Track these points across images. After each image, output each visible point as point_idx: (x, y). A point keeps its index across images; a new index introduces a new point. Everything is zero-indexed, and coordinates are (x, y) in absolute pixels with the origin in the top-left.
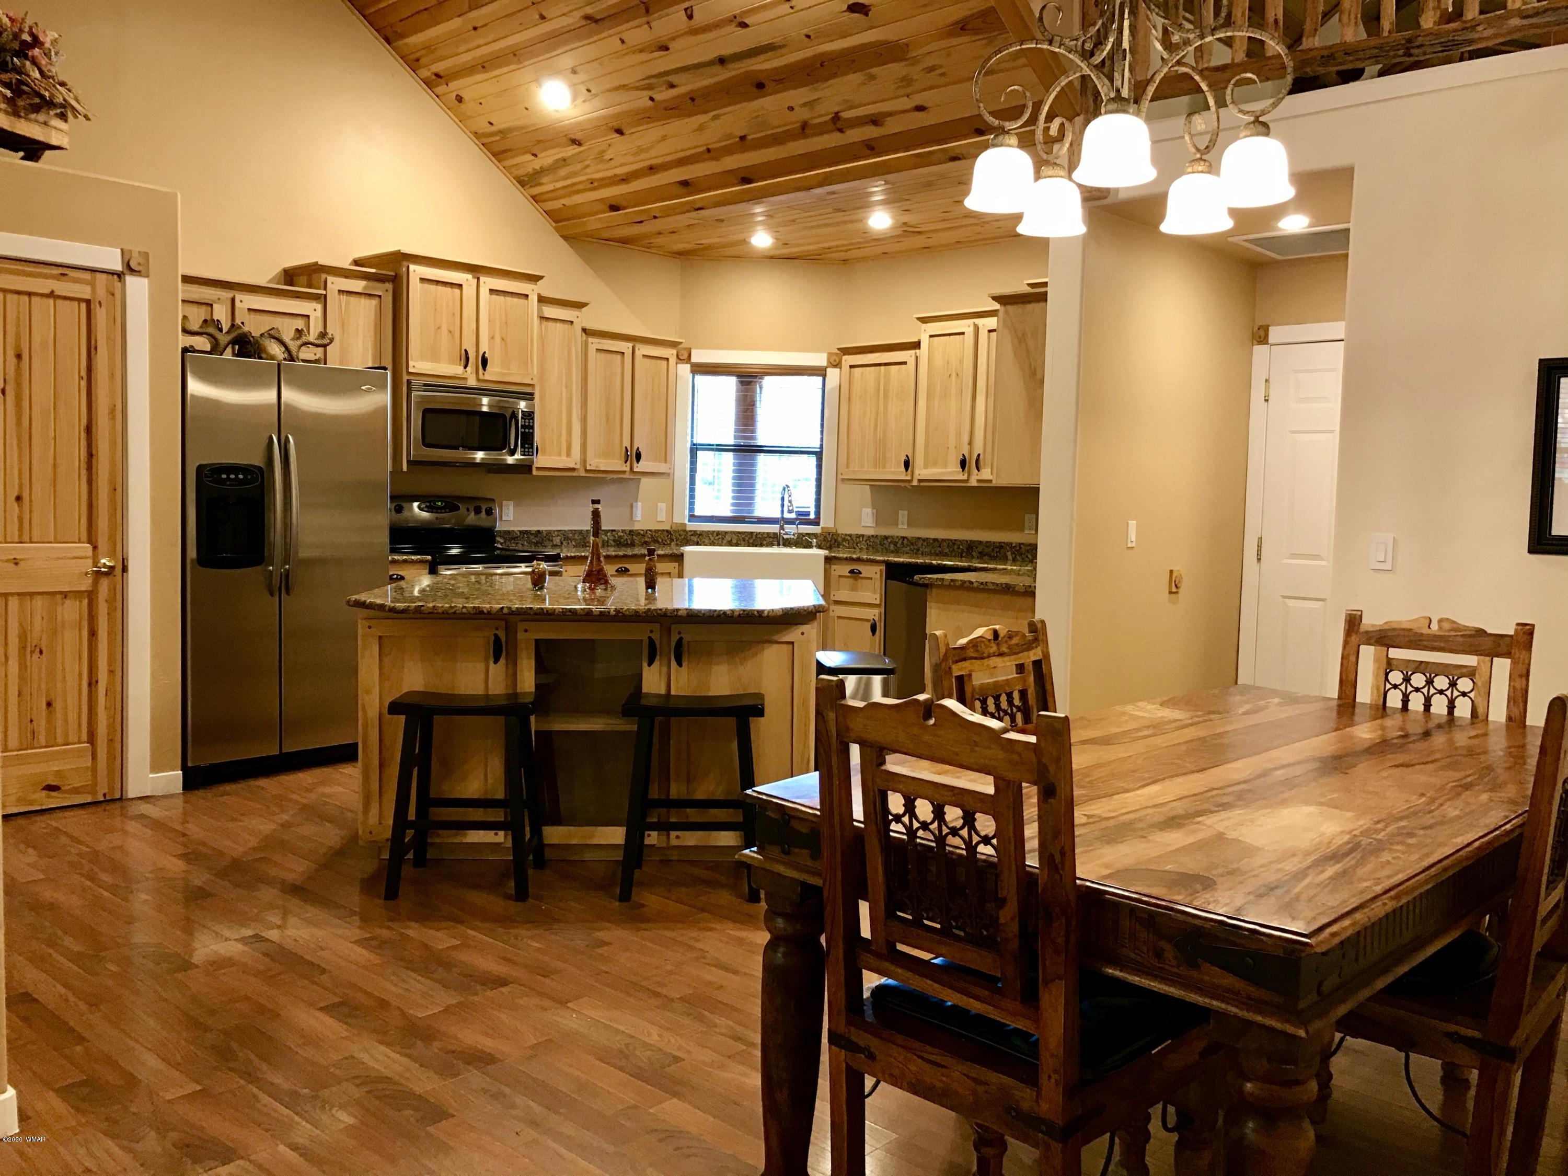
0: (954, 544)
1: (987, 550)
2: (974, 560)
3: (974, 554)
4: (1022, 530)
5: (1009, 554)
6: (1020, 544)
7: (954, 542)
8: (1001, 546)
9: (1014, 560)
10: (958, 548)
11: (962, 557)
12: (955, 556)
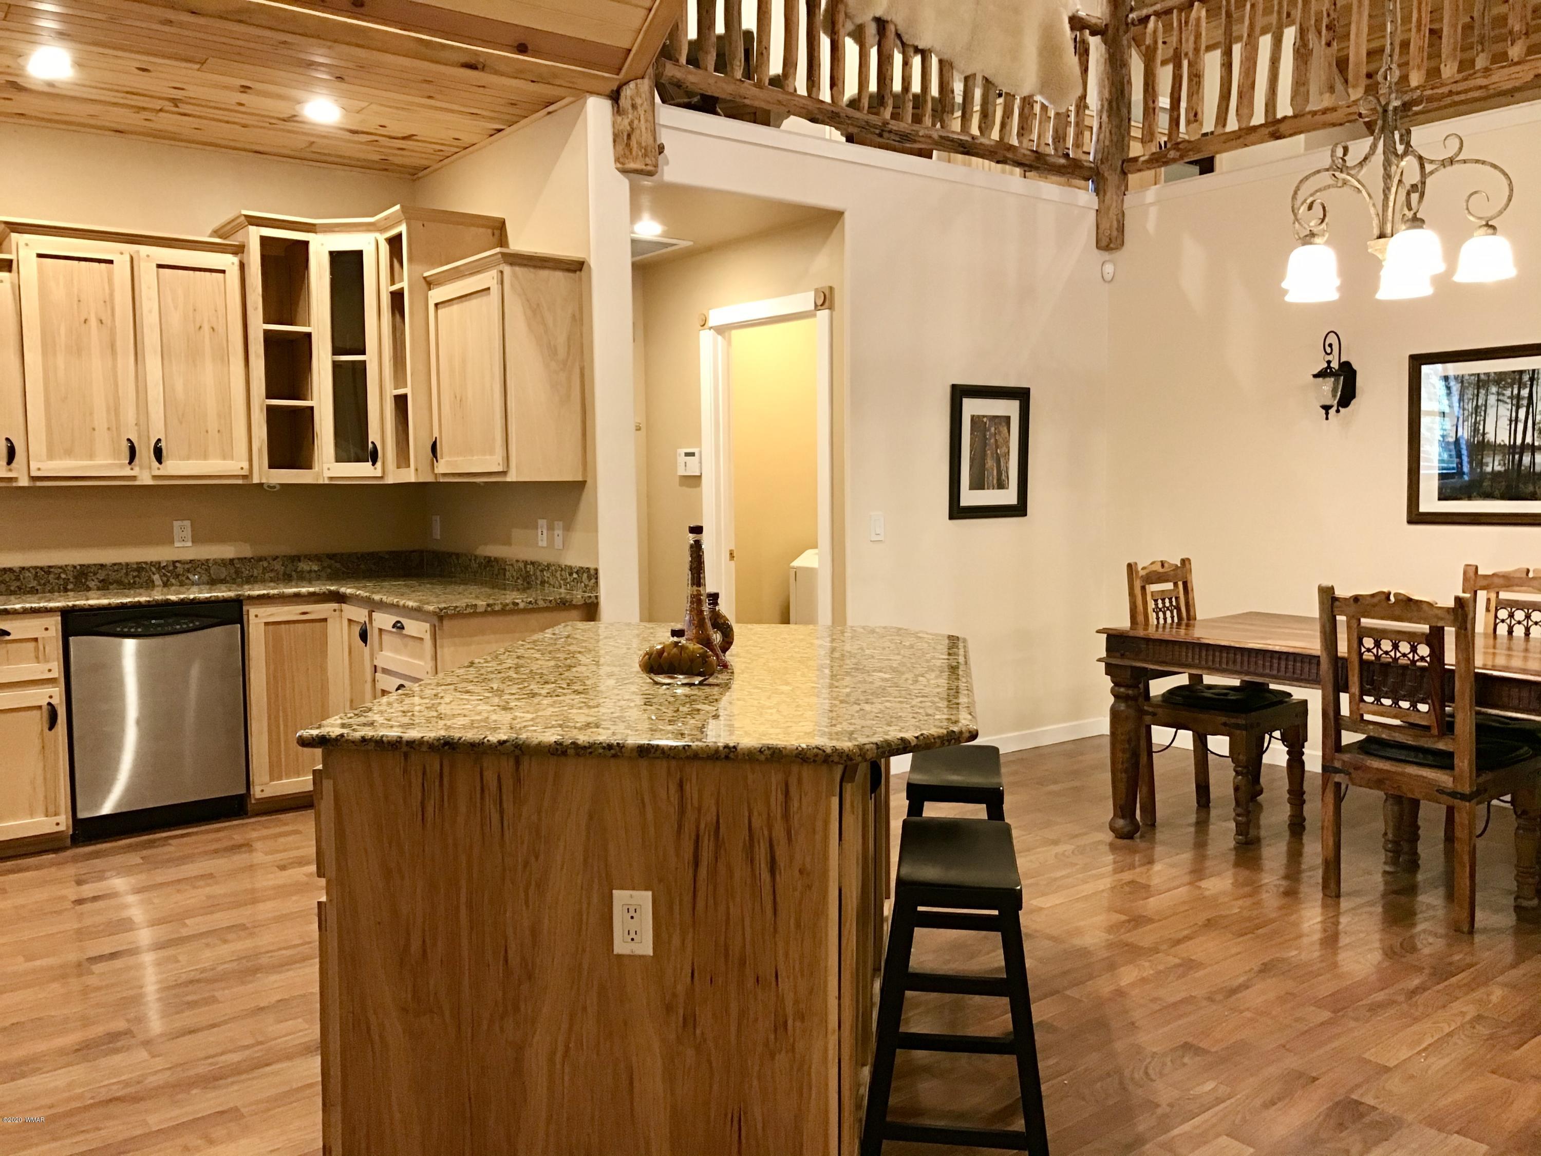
0: (49, 573)
1: (114, 576)
2: (90, 594)
3: (92, 584)
4: (172, 542)
5: (156, 577)
6: (174, 562)
7: (48, 570)
8: (140, 568)
9: (166, 584)
10: (59, 578)
11: (66, 590)
12: (52, 591)
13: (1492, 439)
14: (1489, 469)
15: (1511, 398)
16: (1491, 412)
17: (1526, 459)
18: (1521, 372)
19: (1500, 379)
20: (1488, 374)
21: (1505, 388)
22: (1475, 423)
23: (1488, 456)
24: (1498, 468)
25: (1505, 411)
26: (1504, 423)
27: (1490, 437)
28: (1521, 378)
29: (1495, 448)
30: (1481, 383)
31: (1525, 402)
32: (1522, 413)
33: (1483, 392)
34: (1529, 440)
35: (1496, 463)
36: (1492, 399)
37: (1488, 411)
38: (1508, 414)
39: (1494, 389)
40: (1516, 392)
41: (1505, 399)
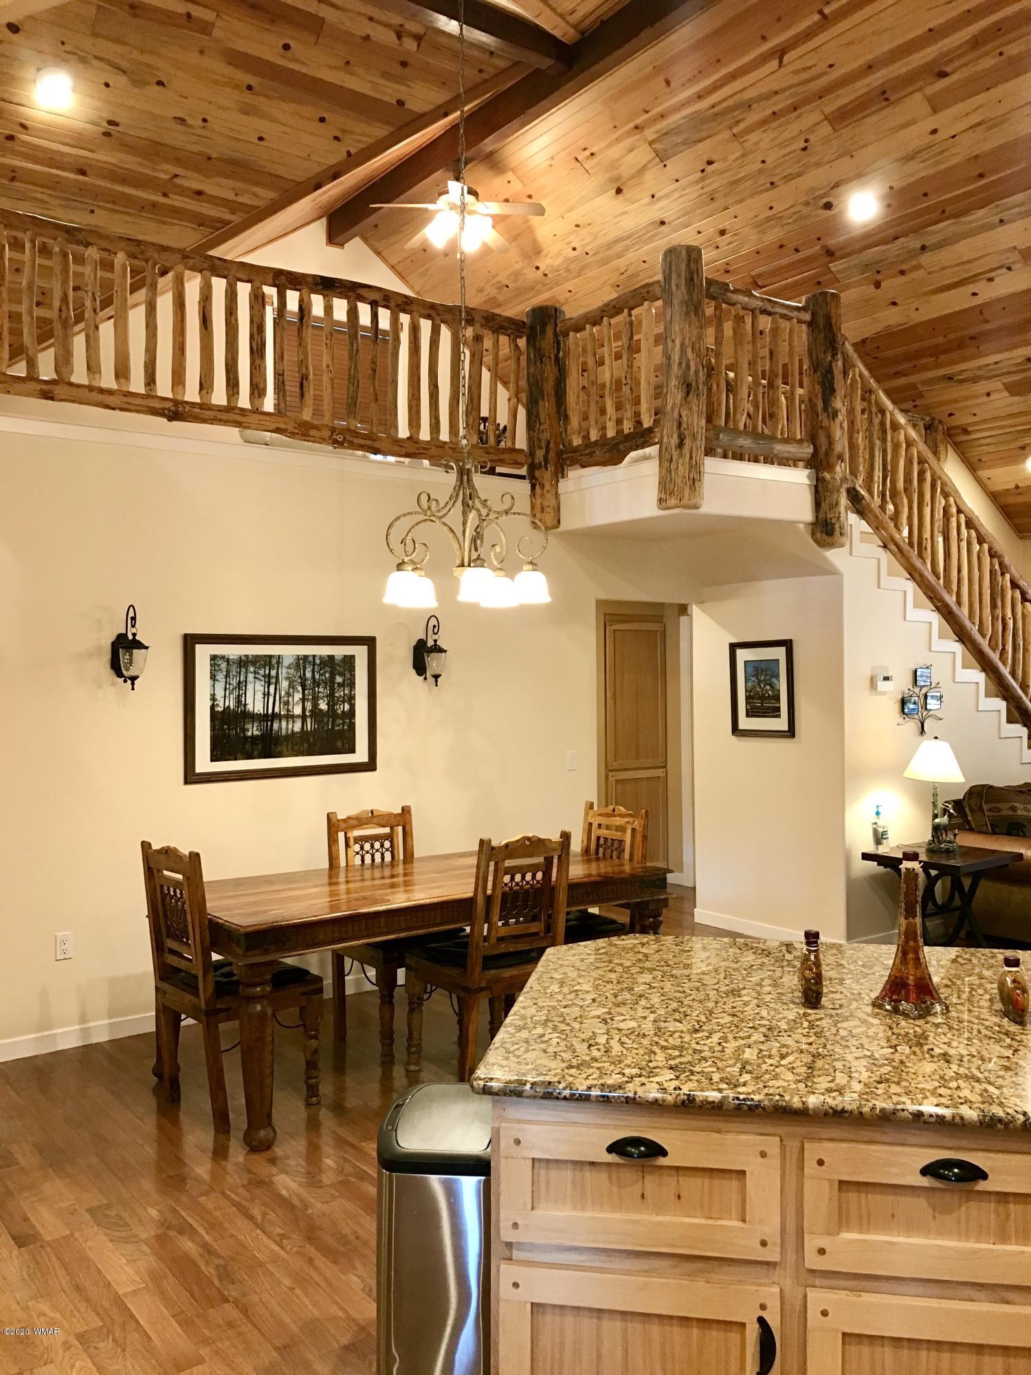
13: (251, 710)
14: (249, 734)
15: (264, 676)
16: (250, 687)
17: (276, 726)
18: (271, 657)
19: (256, 661)
20: (247, 656)
21: (259, 668)
22: (239, 695)
23: (249, 723)
24: (256, 733)
25: (260, 686)
26: (259, 696)
27: (250, 707)
28: (270, 662)
29: (253, 717)
30: (243, 663)
31: (274, 680)
32: (272, 688)
33: (243, 670)
34: (277, 710)
35: (255, 728)
36: (251, 676)
37: (248, 686)
38: (262, 689)
39: (252, 669)
40: (267, 672)
41: (260, 677)
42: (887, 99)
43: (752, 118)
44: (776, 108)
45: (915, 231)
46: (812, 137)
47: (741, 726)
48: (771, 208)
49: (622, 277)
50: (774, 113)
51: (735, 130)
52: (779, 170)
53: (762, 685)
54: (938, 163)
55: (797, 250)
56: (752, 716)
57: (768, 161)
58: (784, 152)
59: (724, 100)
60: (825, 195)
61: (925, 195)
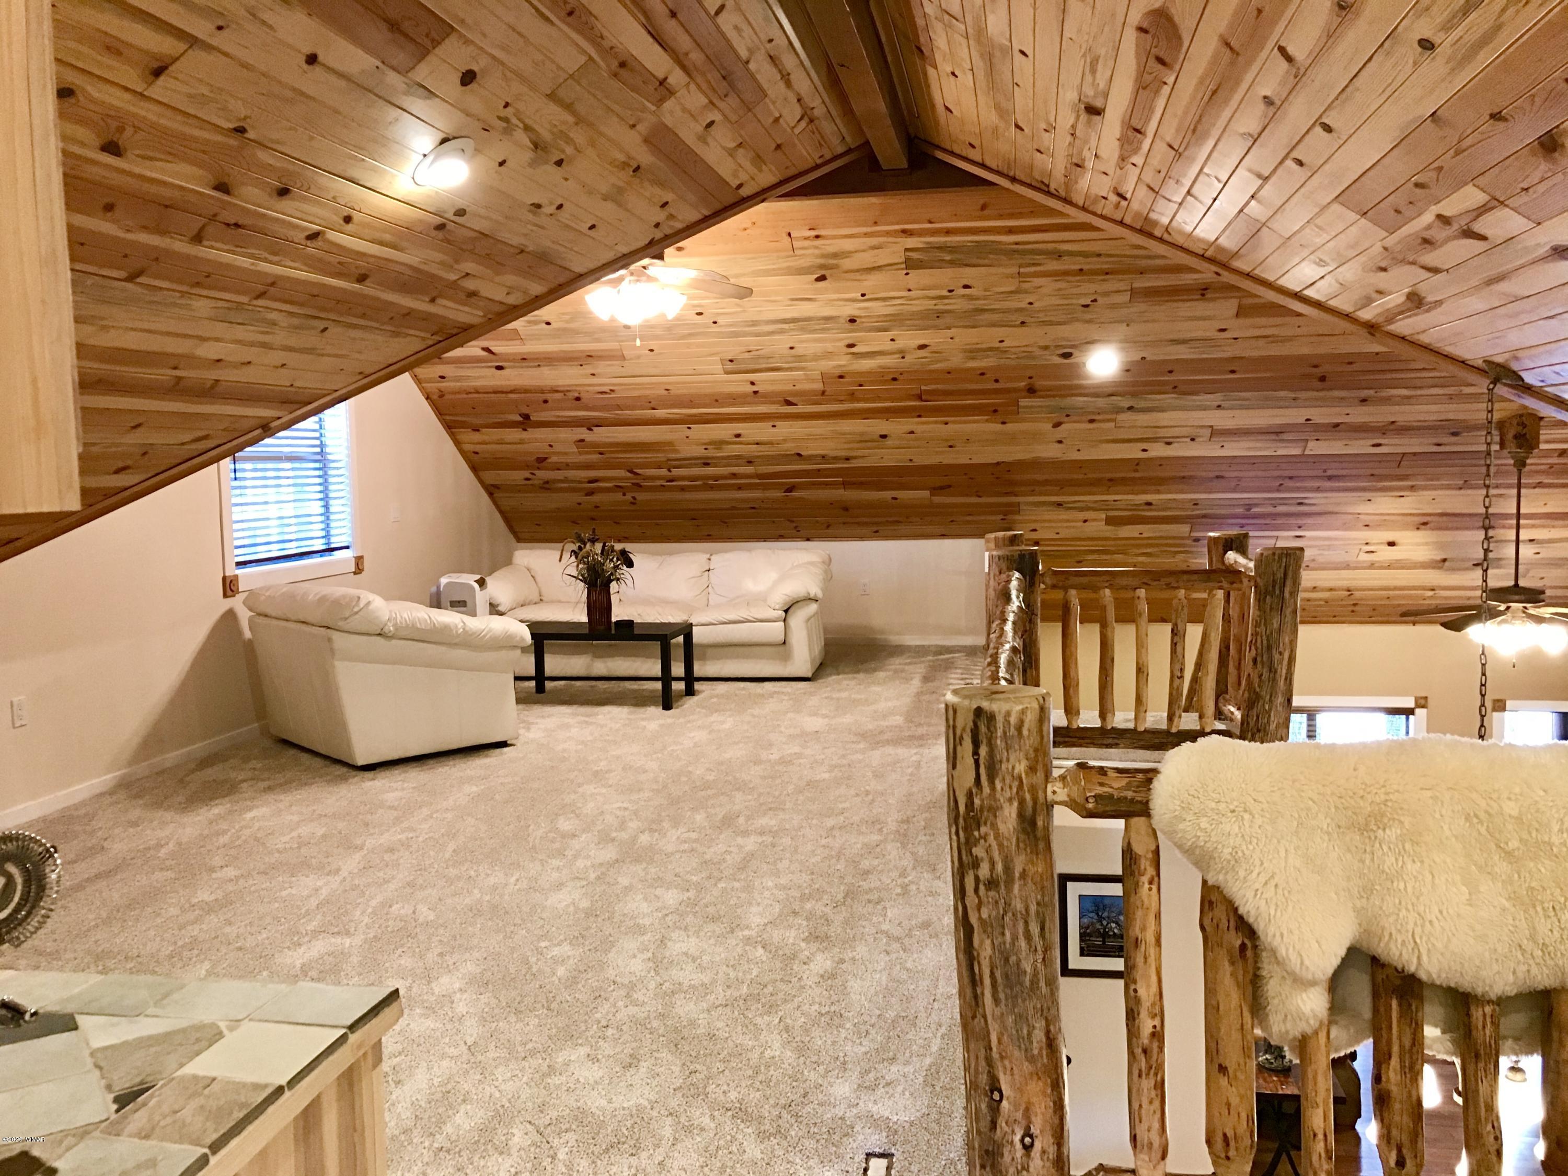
42: (1203, 295)
43: (1053, 265)
44: (1085, 267)
45: (1134, 395)
46: (1101, 300)
47: (1072, 965)
48: (1002, 341)
49: (747, 355)
50: (1081, 270)
51: (1022, 270)
52: (1041, 315)
53: (1105, 923)
54: (1204, 353)
55: (997, 381)
56: (1088, 955)
57: (1036, 305)
58: (1061, 302)
59: (1037, 242)
60: (1073, 347)
61: (1171, 372)
